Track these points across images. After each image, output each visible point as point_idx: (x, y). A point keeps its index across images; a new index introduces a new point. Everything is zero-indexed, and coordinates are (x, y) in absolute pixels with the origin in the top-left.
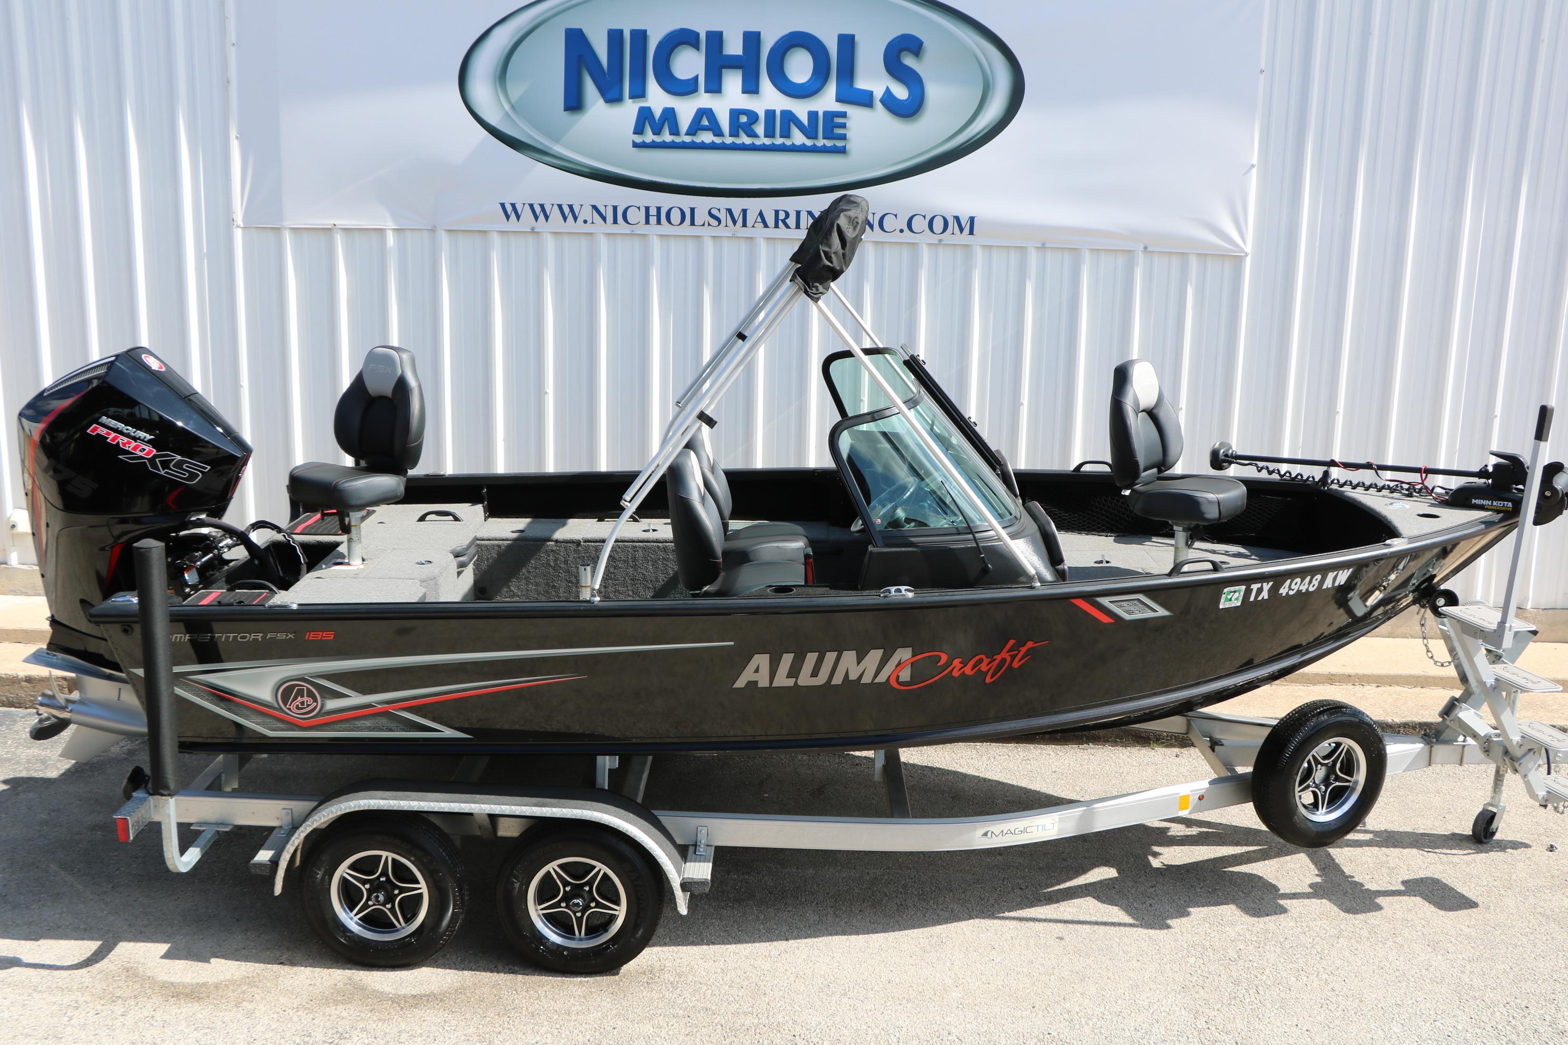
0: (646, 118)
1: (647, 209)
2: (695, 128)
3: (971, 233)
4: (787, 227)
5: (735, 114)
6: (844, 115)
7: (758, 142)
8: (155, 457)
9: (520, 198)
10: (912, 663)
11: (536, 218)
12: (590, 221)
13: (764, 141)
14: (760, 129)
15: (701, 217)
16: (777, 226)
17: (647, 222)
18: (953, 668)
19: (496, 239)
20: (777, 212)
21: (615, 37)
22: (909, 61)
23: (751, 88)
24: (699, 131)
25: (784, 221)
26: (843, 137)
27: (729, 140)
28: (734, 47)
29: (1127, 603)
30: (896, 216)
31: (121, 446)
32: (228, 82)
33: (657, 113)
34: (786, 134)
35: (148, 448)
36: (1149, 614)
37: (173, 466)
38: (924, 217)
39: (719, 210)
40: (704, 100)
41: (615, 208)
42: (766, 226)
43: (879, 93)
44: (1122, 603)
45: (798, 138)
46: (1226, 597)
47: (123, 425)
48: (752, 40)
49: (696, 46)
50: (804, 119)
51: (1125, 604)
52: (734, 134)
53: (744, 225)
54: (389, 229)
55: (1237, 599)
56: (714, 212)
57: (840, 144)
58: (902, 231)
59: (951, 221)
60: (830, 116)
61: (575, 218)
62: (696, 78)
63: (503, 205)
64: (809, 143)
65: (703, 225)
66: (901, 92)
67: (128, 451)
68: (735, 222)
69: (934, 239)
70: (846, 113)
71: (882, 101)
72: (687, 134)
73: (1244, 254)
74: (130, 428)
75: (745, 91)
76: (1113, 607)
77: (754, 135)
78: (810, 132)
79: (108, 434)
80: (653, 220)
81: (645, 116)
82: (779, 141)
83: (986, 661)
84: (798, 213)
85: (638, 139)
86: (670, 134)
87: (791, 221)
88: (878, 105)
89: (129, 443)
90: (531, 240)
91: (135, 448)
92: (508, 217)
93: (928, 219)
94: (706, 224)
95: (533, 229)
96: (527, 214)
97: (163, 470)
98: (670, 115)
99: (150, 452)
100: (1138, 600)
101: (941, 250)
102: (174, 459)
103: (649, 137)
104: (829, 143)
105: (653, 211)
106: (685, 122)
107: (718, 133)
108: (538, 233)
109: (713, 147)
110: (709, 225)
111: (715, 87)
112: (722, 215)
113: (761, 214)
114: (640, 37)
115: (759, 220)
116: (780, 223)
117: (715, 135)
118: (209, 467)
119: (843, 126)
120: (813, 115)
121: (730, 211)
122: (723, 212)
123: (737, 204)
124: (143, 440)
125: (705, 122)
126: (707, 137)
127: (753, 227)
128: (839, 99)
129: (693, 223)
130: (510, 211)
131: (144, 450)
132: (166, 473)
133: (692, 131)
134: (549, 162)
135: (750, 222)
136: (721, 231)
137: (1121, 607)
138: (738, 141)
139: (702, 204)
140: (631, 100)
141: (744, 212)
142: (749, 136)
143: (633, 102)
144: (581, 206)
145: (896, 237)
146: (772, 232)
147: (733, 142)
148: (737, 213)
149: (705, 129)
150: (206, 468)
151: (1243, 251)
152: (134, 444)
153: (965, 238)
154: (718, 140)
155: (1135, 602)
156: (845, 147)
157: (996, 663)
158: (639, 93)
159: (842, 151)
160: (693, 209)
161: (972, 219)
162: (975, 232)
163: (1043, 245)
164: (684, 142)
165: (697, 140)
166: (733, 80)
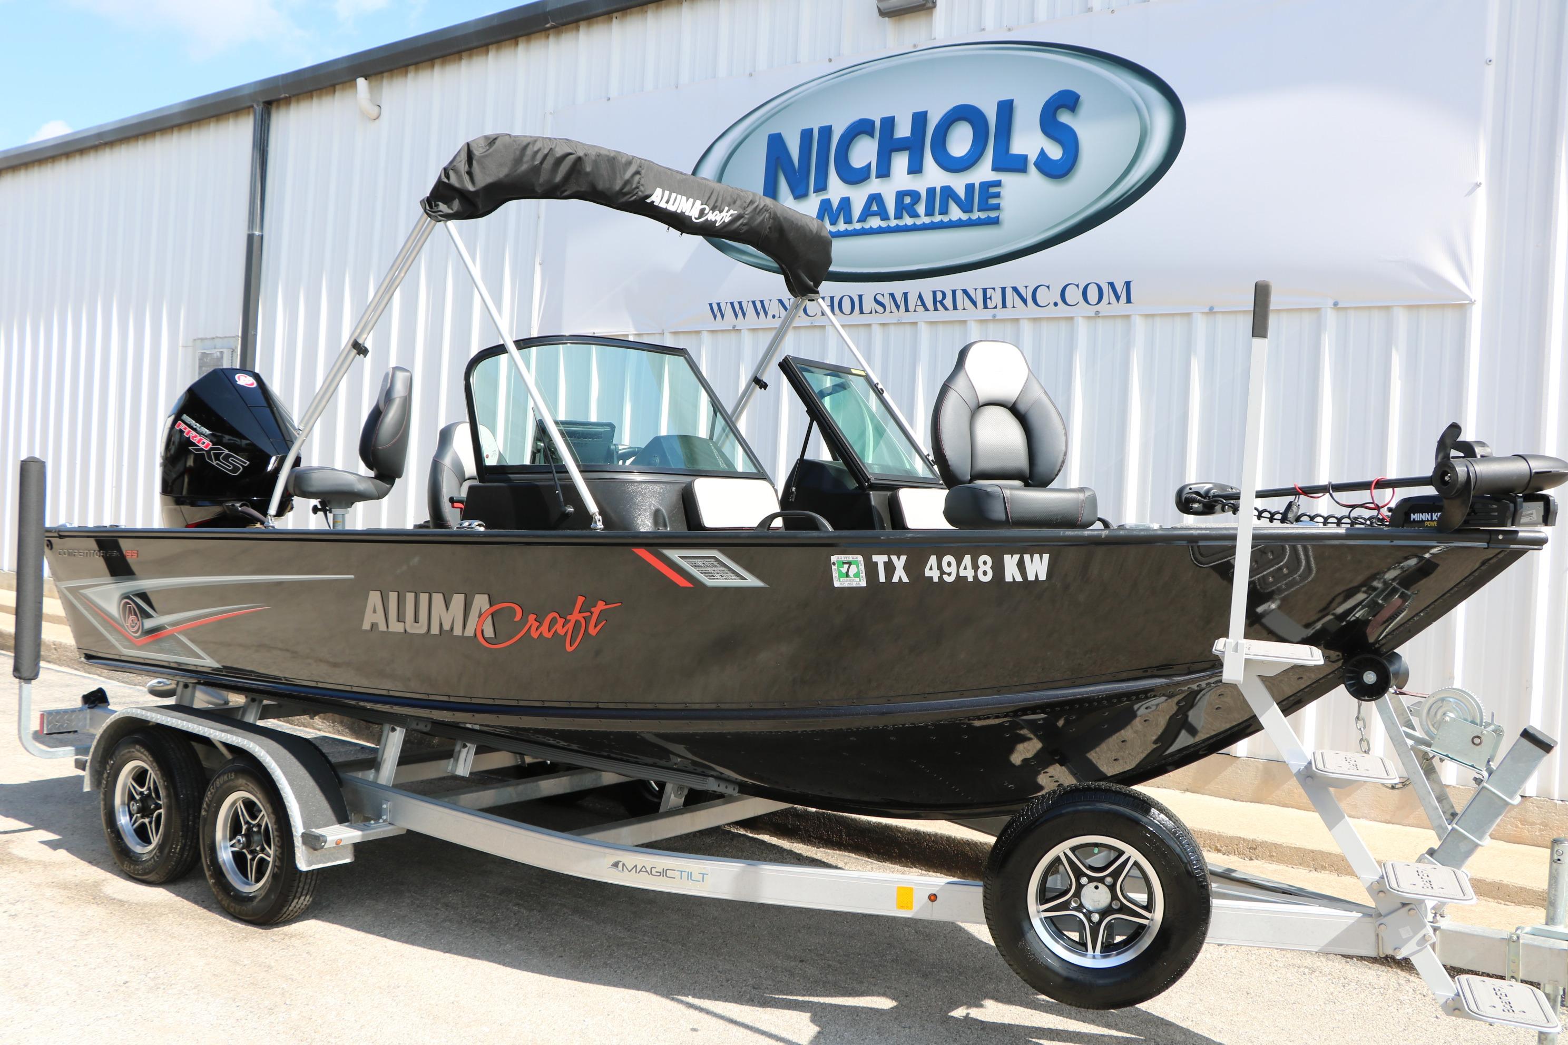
0: (826, 210)
2: (866, 214)
3: (1129, 301)
4: (946, 309)
5: (900, 195)
6: (998, 184)
7: (919, 222)
8: (211, 449)
9: (723, 296)
10: (492, 615)
11: (736, 315)
12: (777, 316)
13: (924, 220)
14: (921, 208)
15: (869, 304)
16: (936, 309)
18: (531, 626)
19: (706, 337)
20: (934, 293)
21: (806, 135)
22: (1065, 118)
23: (915, 168)
24: (868, 217)
25: (941, 302)
26: (997, 207)
27: (893, 223)
28: (903, 130)
29: (703, 561)
30: (1048, 287)
31: (191, 439)
32: (539, 218)
33: (835, 204)
34: (944, 211)
35: (207, 442)
36: (735, 582)
37: (223, 459)
38: (1077, 286)
39: (883, 295)
40: (875, 186)
42: (926, 309)
43: (1033, 157)
44: (696, 561)
45: (955, 213)
46: (840, 572)
47: (194, 422)
48: (920, 119)
49: (872, 135)
50: (961, 193)
51: (699, 562)
52: (898, 216)
53: (907, 310)
54: (631, 335)
55: (857, 575)
56: (879, 298)
57: (993, 214)
58: (1056, 304)
59: (1105, 288)
60: (985, 186)
61: (766, 313)
62: (870, 164)
63: (711, 305)
64: (964, 217)
65: (871, 313)
66: (1055, 152)
67: (194, 443)
68: (898, 307)
69: (1090, 311)
70: (1000, 181)
71: (1036, 164)
72: (858, 221)
73: (1467, 302)
74: (198, 425)
75: (910, 172)
76: (684, 564)
77: (915, 215)
78: (966, 207)
79: (185, 429)
81: (825, 206)
82: (937, 218)
83: (561, 621)
84: (954, 292)
86: (845, 223)
87: (948, 302)
88: (1032, 169)
89: (196, 437)
90: (733, 336)
91: (199, 442)
92: (715, 317)
93: (1081, 287)
94: (874, 311)
95: (734, 327)
96: (728, 312)
97: (216, 461)
98: (846, 203)
99: (208, 445)
100: (714, 558)
101: (1100, 322)
102: (222, 453)
104: (983, 215)
105: (827, 302)
106: (857, 209)
107: (885, 217)
108: (739, 330)
109: (880, 231)
110: (876, 312)
111: (884, 172)
112: (886, 301)
113: (920, 297)
114: (826, 132)
115: (919, 303)
116: (938, 304)
117: (882, 219)
118: (248, 463)
119: (998, 195)
120: (970, 188)
121: (892, 295)
122: (887, 296)
123: (898, 287)
124: (203, 435)
125: (874, 207)
126: (875, 222)
127: (915, 311)
128: (995, 169)
129: (862, 312)
130: (716, 311)
131: (204, 443)
132: (217, 464)
133: (862, 219)
134: (747, 260)
135: (911, 308)
136: (887, 318)
137: (696, 566)
138: (901, 223)
139: (869, 289)
140: (815, 194)
141: (905, 294)
142: (911, 217)
143: (817, 196)
144: (770, 301)
145: (1051, 312)
146: (932, 315)
147: (897, 225)
148: (899, 298)
149: (874, 214)
150: (245, 463)
151: (1467, 298)
152: (199, 437)
153: (1121, 307)
154: (884, 224)
155: (712, 561)
156: (998, 217)
157: (570, 626)
158: (822, 187)
159: (995, 222)
160: (860, 297)
161: (1128, 284)
162: (1132, 300)
163: (1211, 309)
164: (855, 229)
165: (867, 226)
166: (900, 162)
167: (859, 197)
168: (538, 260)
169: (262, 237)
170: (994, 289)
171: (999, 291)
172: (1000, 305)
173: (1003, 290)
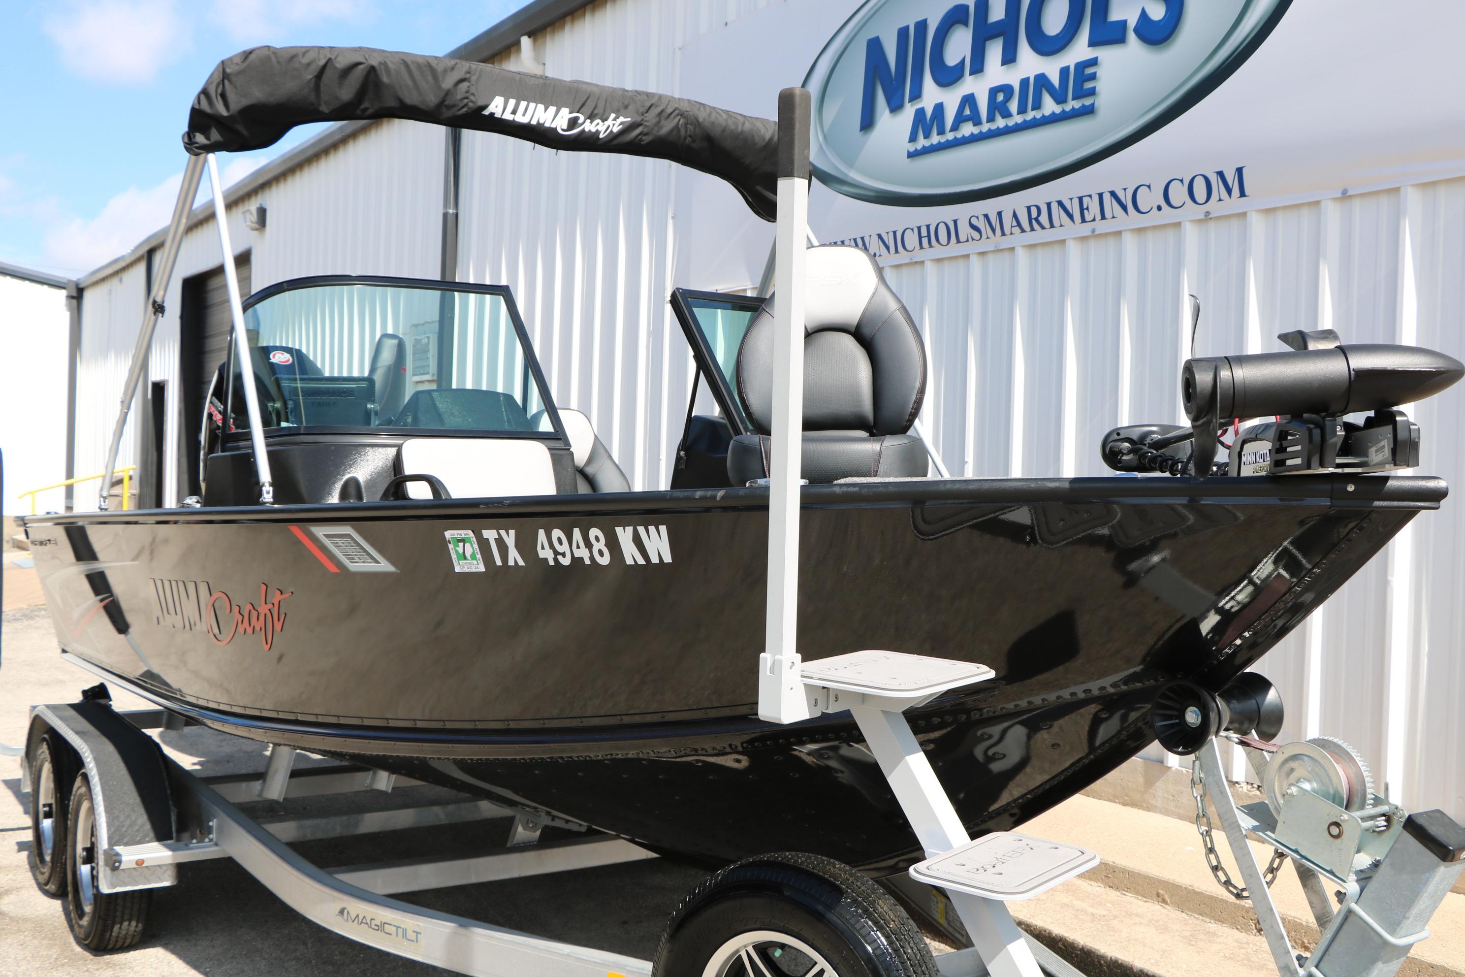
0: (920, 121)
1: (919, 228)
2: (959, 120)
3: (1243, 194)
4: (1043, 228)
5: (993, 94)
6: (1094, 62)
7: (1011, 122)
10: (213, 607)
12: (878, 254)
13: (1018, 119)
14: (1013, 106)
15: (965, 231)
16: (1032, 229)
17: (921, 247)
20: (1029, 208)
21: (903, 33)
23: (1009, 58)
24: (961, 124)
25: (1037, 220)
26: (1092, 92)
27: (985, 127)
28: (997, 11)
30: (1149, 187)
33: (929, 112)
34: (1037, 106)
36: (371, 566)
38: (1182, 181)
39: (977, 217)
40: (970, 85)
41: (895, 233)
42: (1023, 231)
43: (1132, 22)
44: (336, 540)
45: (1050, 106)
46: (456, 552)
49: (966, 24)
50: (1055, 80)
51: (339, 541)
52: (991, 118)
53: (1003, 234)
54: (749, 289)
55: (473, 557)
56: (974, 221)
57: (1087, 102)
58: (1159, 208)
59: (1214, 179)
60: (1082, 66)
62: (963, 61)
64: (1058, 109)
65: (967, 241)
66: (1157, 11)
68: (994, 231)
69: (1198, 212)
70: (1096, 59)
71: (1136, 31)
72: (951, 131)
75: (1004, 63)
76: (329, 544)
77: (1007, 115)
78: (1060, 99)
80: (925, 241)
81: (919, 119)
82: (1030, 115)
84: (1049, 205)
85: (912, 148)
86: (938, 135)
87: (1044, 219)
88: (1132, 37)
93: (1186, 183)
94: (970, 239)
98: (938, 112)
100: (349, 536)
101: (1212, 225)
103: (922, 142)
104: (1077, 104)
105: (924, 232)
106: (950, 116)
107: (977, 122)
109: (973, 139)
110: (973, 239)
111: (978, 67)
112: (981, 224)
113: (1015, 215)
114: (922, 26)
115: (1015, 223)
116: (1034, 221)
117: (975, 125)
119: (1093, 77)
120: (1064, 72)
121: (986, 216)
122: (982, 218)
123: (990, 206)
125: (967, 112)
126: (968, 129)
127: (1011, 234)
128: (1092, 43)
129: (958, 241)
133: (955, 128)
134: (847, 191)
135: (1007, 230)
136: (985, 245)
138: (993, 126)
139: (963, 212)
140: (910, 104)
141: (1000, 214)
142: (1003, 117)
143: (911, 106)
144: (870, 236)
145: (1157, 219)
146: (1031, 237)
147: (989, 129)
148: (993, 218)
149: (967, 119)
153: (1234, 203)
154: (976, 130)
155: (348, 539)
156: (1093, 105)
157: (262, 620)
158: (916, 95)
159: (1089, 111)
160: (955, 222)
161: (1240, 171)
162: (1247, 192)
163: (1345, 192)
164: (948, 140)
165: (959, 135)
166: (994, 51)
167: (951, 99)
168: (670, 215)
169: (457, 215)
170: (1090, 196)
171: (1096, 198)
172: (1098, 217)
173: (1101, 196)
